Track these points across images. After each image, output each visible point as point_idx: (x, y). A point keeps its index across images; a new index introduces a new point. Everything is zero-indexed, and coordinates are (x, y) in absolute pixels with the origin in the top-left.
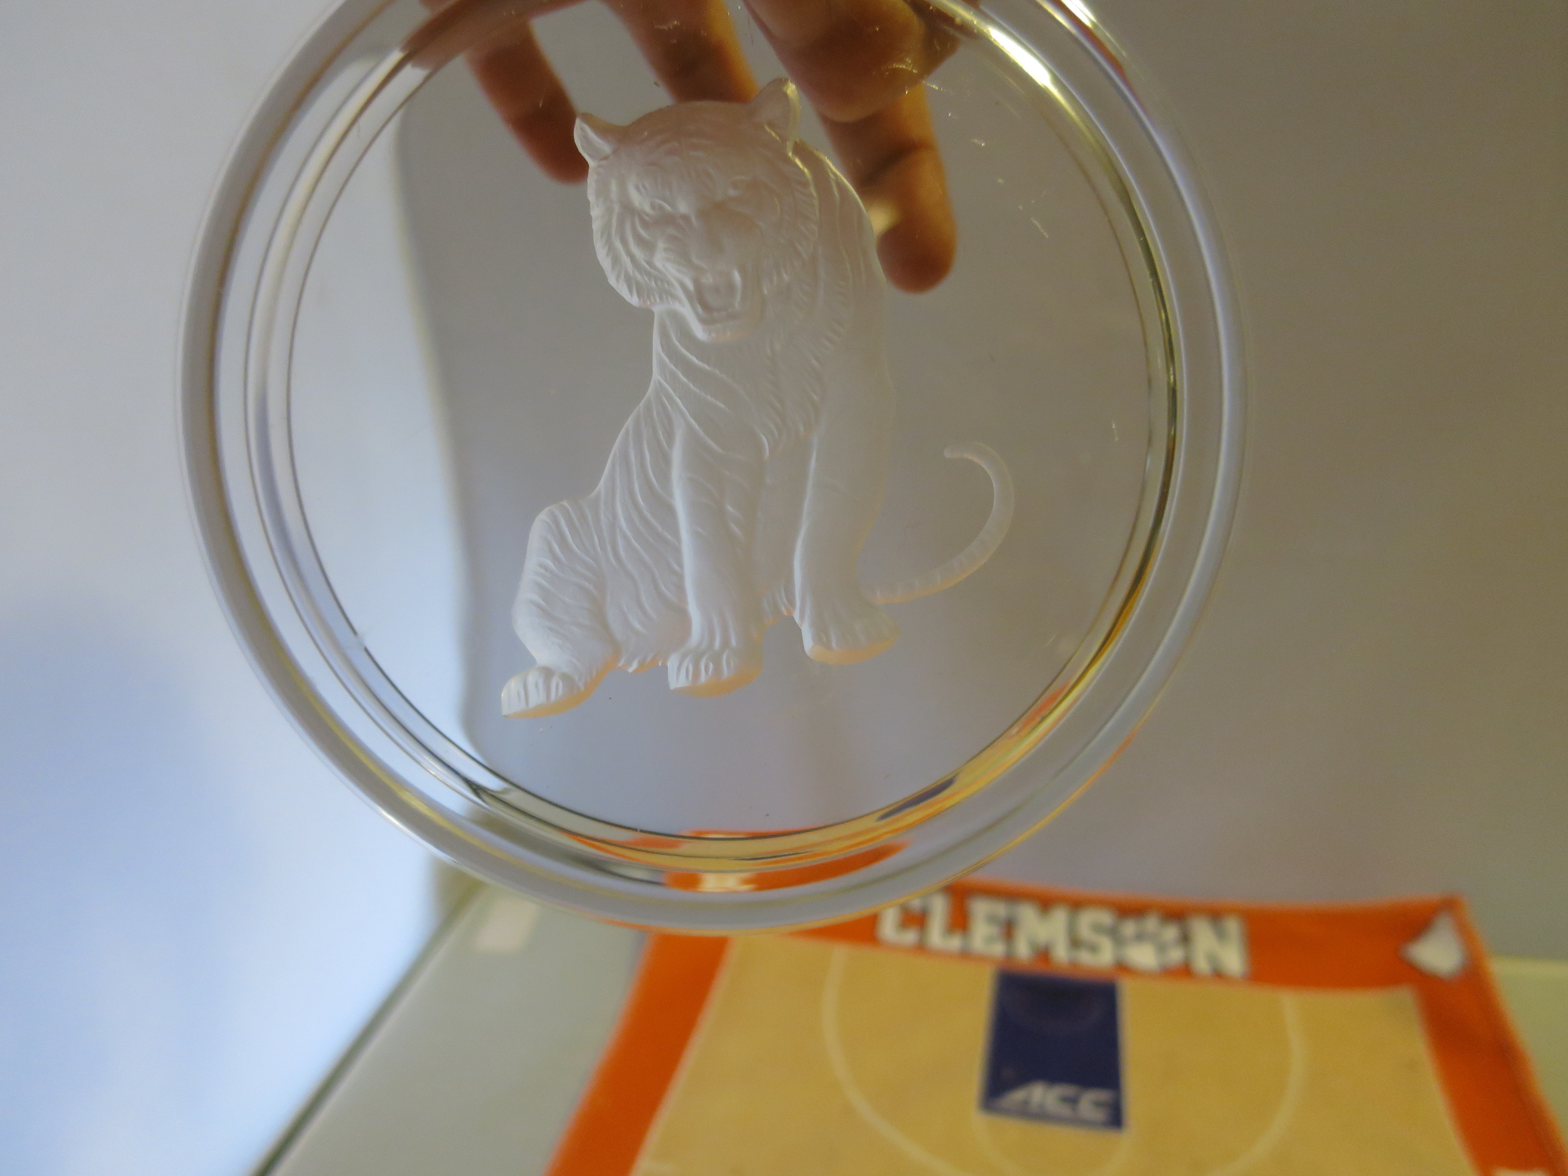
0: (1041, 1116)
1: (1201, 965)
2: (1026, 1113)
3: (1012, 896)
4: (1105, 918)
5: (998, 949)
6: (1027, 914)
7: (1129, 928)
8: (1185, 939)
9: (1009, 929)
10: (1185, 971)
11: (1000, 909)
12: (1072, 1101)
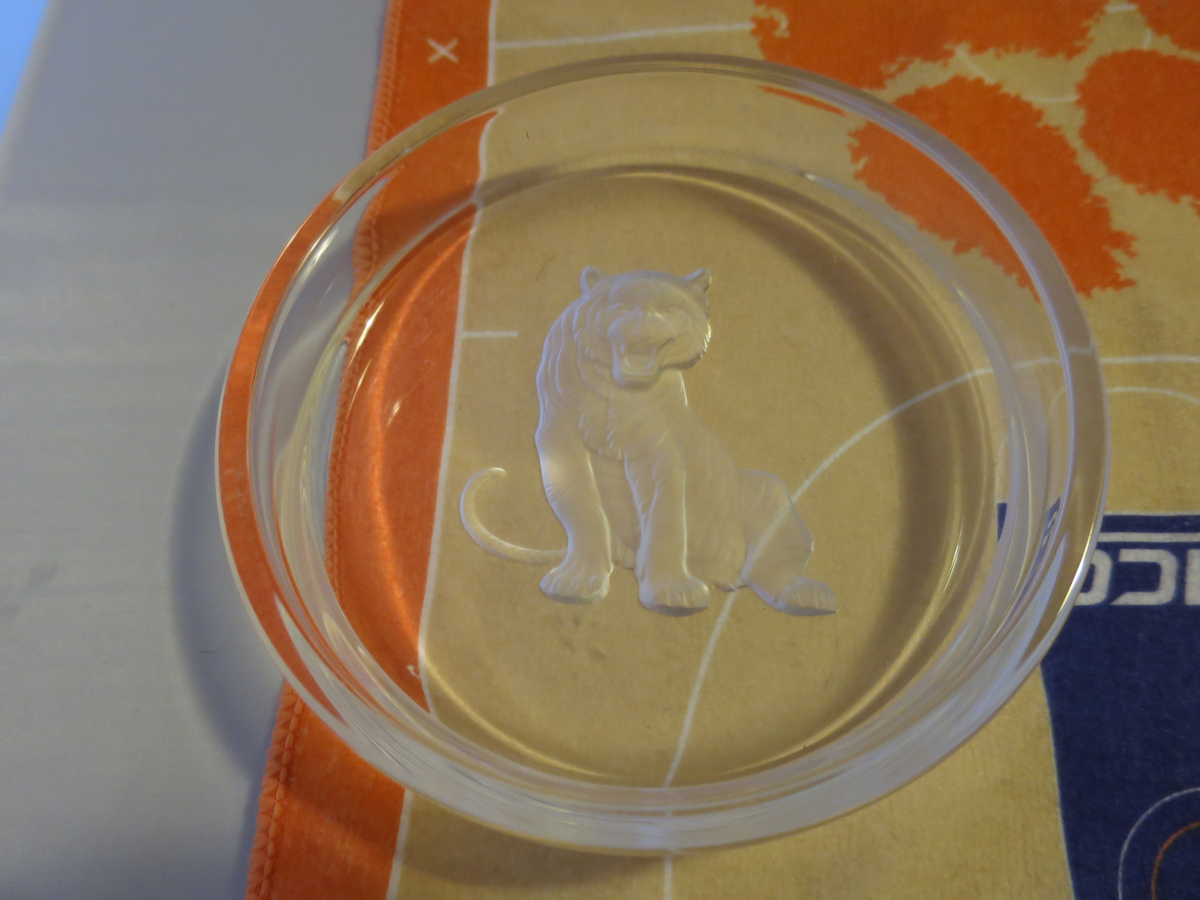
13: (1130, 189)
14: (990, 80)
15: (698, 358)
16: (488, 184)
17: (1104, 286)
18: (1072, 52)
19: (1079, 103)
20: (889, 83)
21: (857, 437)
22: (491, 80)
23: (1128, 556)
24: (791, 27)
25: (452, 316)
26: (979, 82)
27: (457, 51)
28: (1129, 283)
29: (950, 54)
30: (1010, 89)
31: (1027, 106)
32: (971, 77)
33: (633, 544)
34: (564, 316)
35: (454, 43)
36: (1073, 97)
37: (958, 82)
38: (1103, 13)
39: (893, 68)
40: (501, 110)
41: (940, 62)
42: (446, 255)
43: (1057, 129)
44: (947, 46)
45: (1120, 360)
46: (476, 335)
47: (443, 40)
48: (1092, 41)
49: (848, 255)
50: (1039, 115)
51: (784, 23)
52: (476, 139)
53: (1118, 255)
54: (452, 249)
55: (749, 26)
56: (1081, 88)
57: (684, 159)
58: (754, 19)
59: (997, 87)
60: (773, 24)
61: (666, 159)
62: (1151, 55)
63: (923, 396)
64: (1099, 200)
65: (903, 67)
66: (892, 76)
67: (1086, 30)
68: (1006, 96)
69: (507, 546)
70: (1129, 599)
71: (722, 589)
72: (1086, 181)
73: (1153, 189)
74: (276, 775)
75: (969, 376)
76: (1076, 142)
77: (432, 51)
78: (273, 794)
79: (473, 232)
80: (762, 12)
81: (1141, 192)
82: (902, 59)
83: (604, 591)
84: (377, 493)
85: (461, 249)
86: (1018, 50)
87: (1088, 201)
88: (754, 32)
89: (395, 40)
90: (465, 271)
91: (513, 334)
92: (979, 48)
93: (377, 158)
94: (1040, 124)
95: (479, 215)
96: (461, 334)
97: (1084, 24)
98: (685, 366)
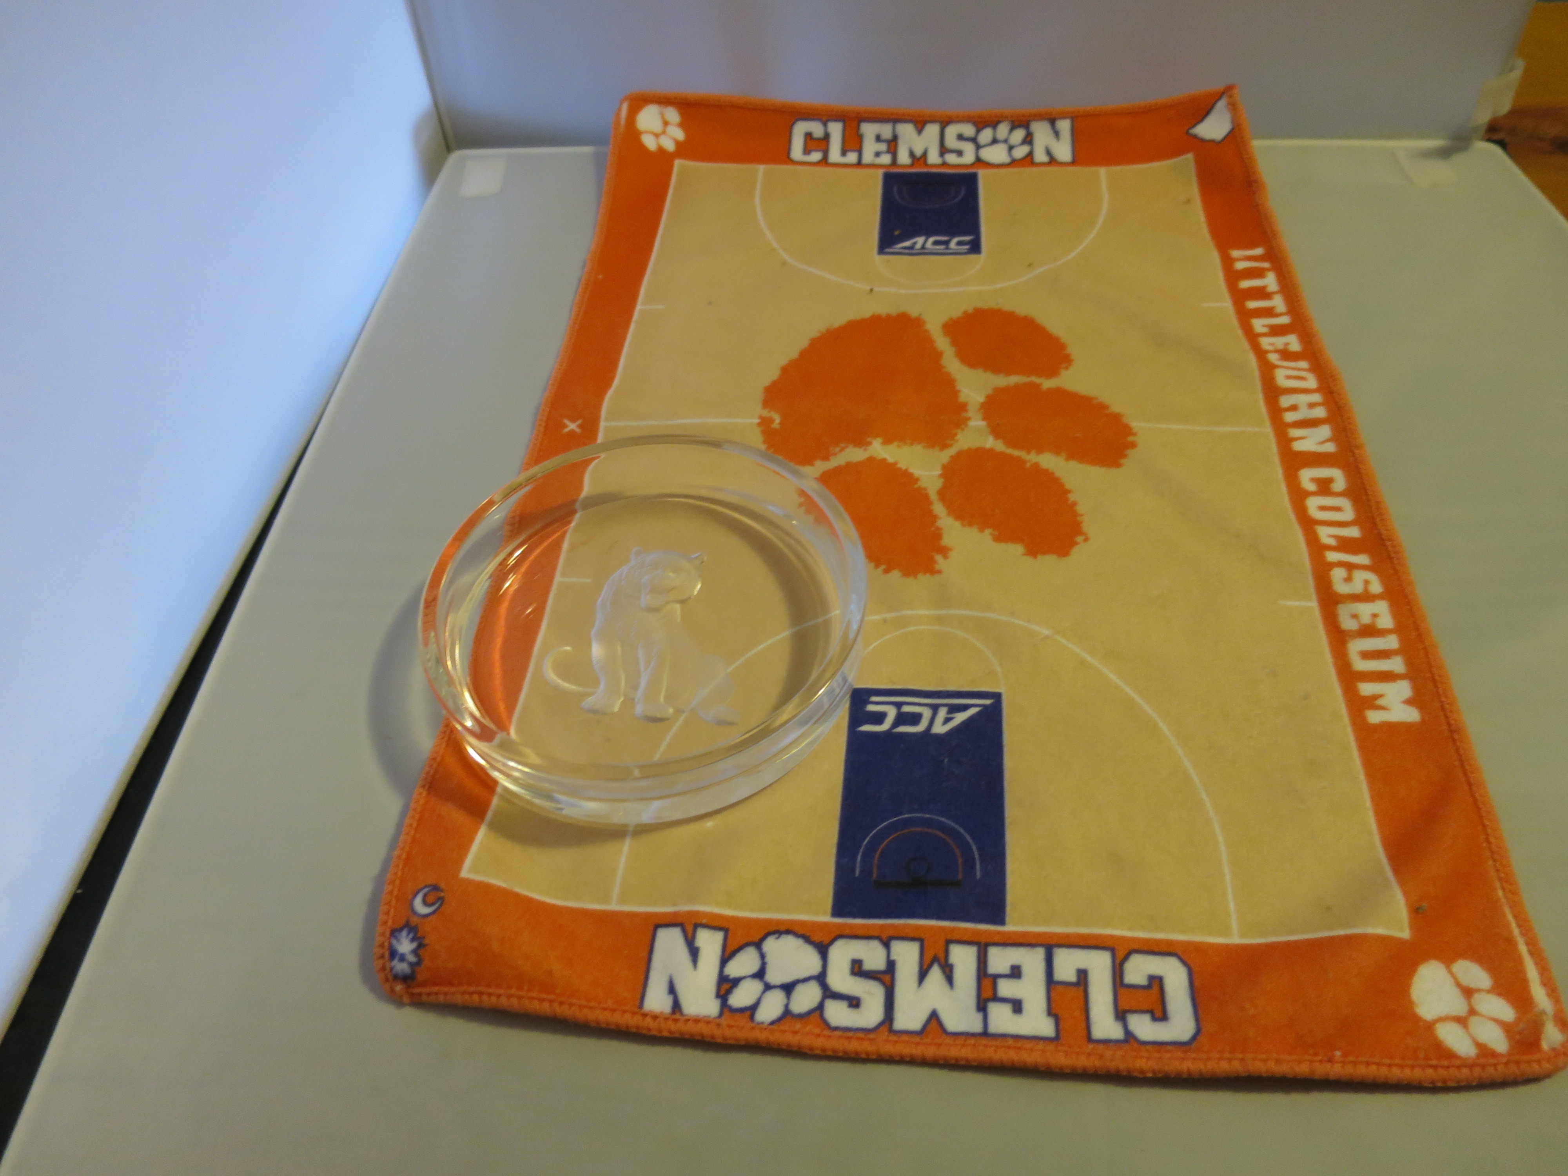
0: (923, 251)
1: (1040, 156)
2: (910, 251)
3: (895, 119)
4: (968, 130)
5: (886, 159)
6: (906, 130)
7: (986, 135)
8: (1028, 140)
9: (893, 143)
10: (1029, 160)
11: (886, 130)
12: (947, 243)
13: (957, 524)
14: (890, 460)
15: (690, 598)
16: (587, 499)
17: (925, 572)
18: (944, 446)
19: (941, 475)
20: (832, 458)
21: (770, 642)
22: (600, 439)
23: (906, 709)
24: (781, 423)
25: (554, 569)
26: (884, 460)
27: (580, 426)
28: (939, 572)
29: (870, 444)
30: (902, 465)
31: (911, 475)
32: (880, 458)
33: (635, 687)
34: (618, 572)
35: (579, 422)
36: (938, 472)
37: (871, 460)
38: (967, 425)
39: (837, 449)
40: (603, 455)
41: (863, 448)
42: (556, 536)
43: (925, 489)
44: (869, 439)
45: (927, 612)
46: (567, 580)
47: (573, 420)
48: (957, 441)
49: (786, 550)
50: (917, 480)
51: (777, 419)
52: (582, 474)
53: (939, 558)
54: (559, 533)
55: (757, 421)
56: (945, 468)
57: (704, 493)
58: (761, 417)
59: (895, 464)
60: (771, 420)
61: (694, 492)
62: (990, 452)
63: (812, 623)
64: (939, 529)
65: (842, 450)
66: (835, 454)
67: (956, 434)
68: (900, 469)
69: (566, 685)
70: (902, 729)
71: (679, 711)
72: (935, 518)
73: (971, 525)
74: (423, 787)
75: (833, 614)
76: (933, 496)
77: (566, 426)
78: (420, 794)
79: (573, 525)
80: (766, 413)
81: (963, 525)
82: (842, 445)
83: (616, 709)
84: (497, 655)
85: (565, 533)
86: (912, 444)
87: (933, 529)
88: (759, 424)
89: (545, 419)
90: (566, 546)
91: (588, 581)
92: (887, 441)
93: (522, 478)
94: (916, 486)
95: (578, 516)
96: (558, 578)
97: (955, 431)
98: (682, 602)
